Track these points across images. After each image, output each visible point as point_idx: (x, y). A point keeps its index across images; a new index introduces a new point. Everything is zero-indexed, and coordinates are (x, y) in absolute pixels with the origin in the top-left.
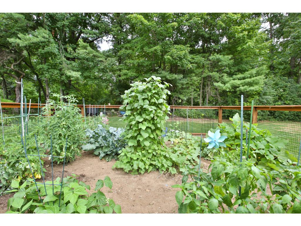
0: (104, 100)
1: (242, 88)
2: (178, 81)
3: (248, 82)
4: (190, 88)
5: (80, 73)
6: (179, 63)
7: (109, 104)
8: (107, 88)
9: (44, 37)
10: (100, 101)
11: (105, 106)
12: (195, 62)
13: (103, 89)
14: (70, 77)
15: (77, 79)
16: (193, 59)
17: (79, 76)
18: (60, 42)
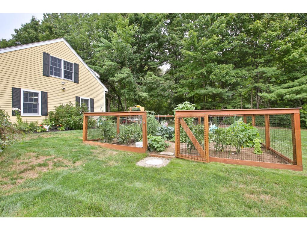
0: (164, 112)
1: (287, 96)
2: (224, 94)
3: (295, 90)
4: (237, 99)
5: (148, 93)
6: (223, 80)
7: (168, 115)
8: (166, 101)
9: (127, 73)
10: (161, 112)
11: (165, 116)
12: (239, 76)
13: (163, 103)
14: (141, 97)
15: (146, 98)
16: (237, 73)
17: (147, 96)
18: (134, 73)
